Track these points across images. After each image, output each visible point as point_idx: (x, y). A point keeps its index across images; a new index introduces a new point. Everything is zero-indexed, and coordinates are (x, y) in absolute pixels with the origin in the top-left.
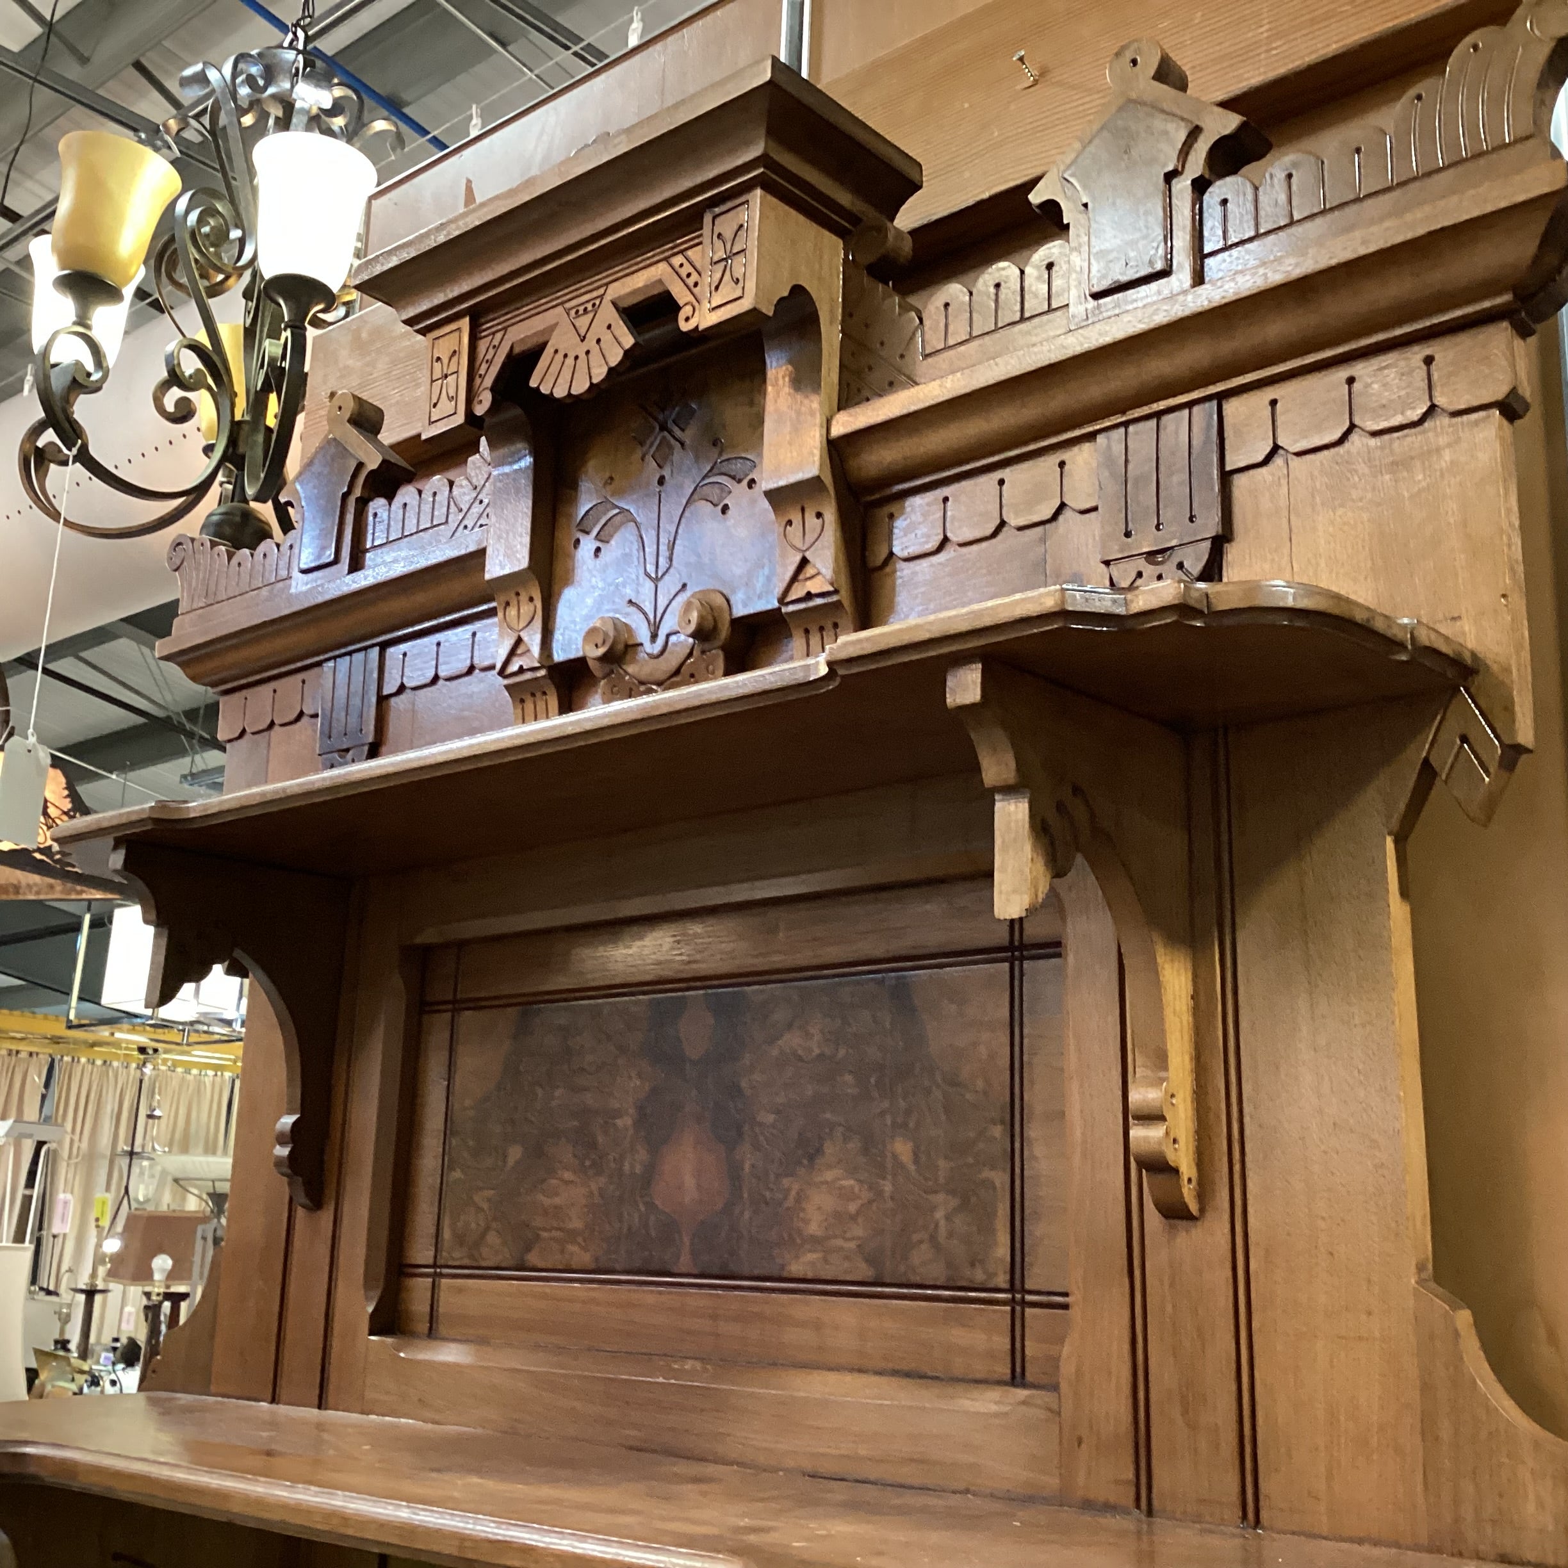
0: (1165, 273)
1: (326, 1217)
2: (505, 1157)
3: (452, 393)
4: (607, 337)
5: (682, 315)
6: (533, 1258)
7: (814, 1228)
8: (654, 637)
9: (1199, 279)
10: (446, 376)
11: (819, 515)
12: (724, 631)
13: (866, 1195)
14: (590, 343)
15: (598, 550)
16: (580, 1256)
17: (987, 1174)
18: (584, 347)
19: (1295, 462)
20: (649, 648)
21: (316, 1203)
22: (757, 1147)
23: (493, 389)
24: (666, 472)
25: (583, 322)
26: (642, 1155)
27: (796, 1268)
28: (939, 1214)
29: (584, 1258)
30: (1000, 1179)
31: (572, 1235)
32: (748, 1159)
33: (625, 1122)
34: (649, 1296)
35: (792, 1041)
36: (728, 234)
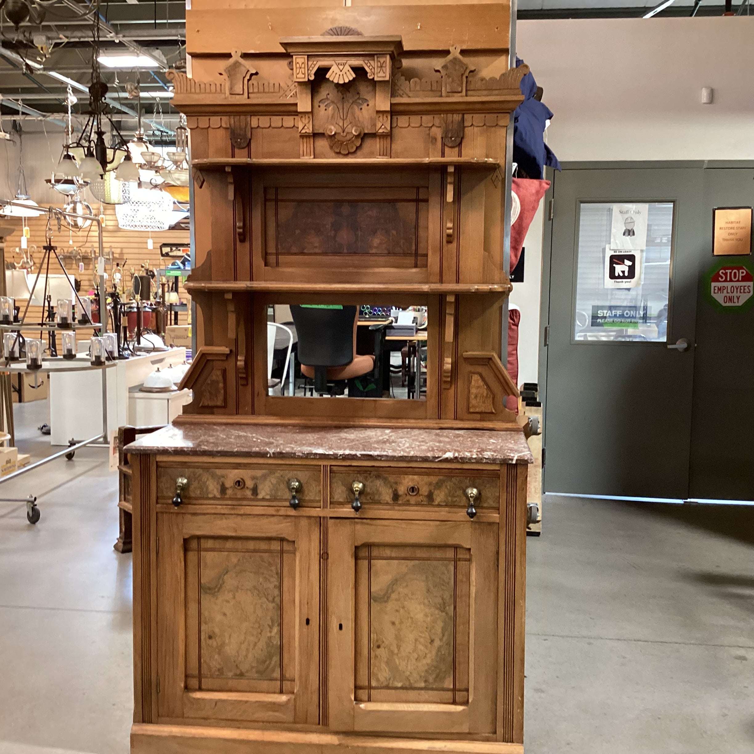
0: (461, 92)
1: (247, 244)
2: (295, 233)
3: (303, 72)
4: (348, 73)
5: (368, 75)
6: (305, 251)
7: (375, 245)
8: (343, 132)
9: (466, 96)
10: (301, 68)
11: (387, 117)
12: (362, 135)
13: (386, 240)
14: (343, 72)
15: (326, 110)
16: (317, 251)
17: (411, 236)
18: (341, 73)
19: (475, 128)
20: (342, 134)
21: (242, 241)
22: (361, 231)
23: (315, 74)
24: (345, 96)
25: (341, 67)
26: (333, 232)
27: (371, 252)
28: (402, 243)
29: (320, 251)
30: (414, 237)
31: (316, 247)
32: (359, 233)
33: (328, 227)
34: (337, 257)
35: (370, 213)
36: (382, 62)
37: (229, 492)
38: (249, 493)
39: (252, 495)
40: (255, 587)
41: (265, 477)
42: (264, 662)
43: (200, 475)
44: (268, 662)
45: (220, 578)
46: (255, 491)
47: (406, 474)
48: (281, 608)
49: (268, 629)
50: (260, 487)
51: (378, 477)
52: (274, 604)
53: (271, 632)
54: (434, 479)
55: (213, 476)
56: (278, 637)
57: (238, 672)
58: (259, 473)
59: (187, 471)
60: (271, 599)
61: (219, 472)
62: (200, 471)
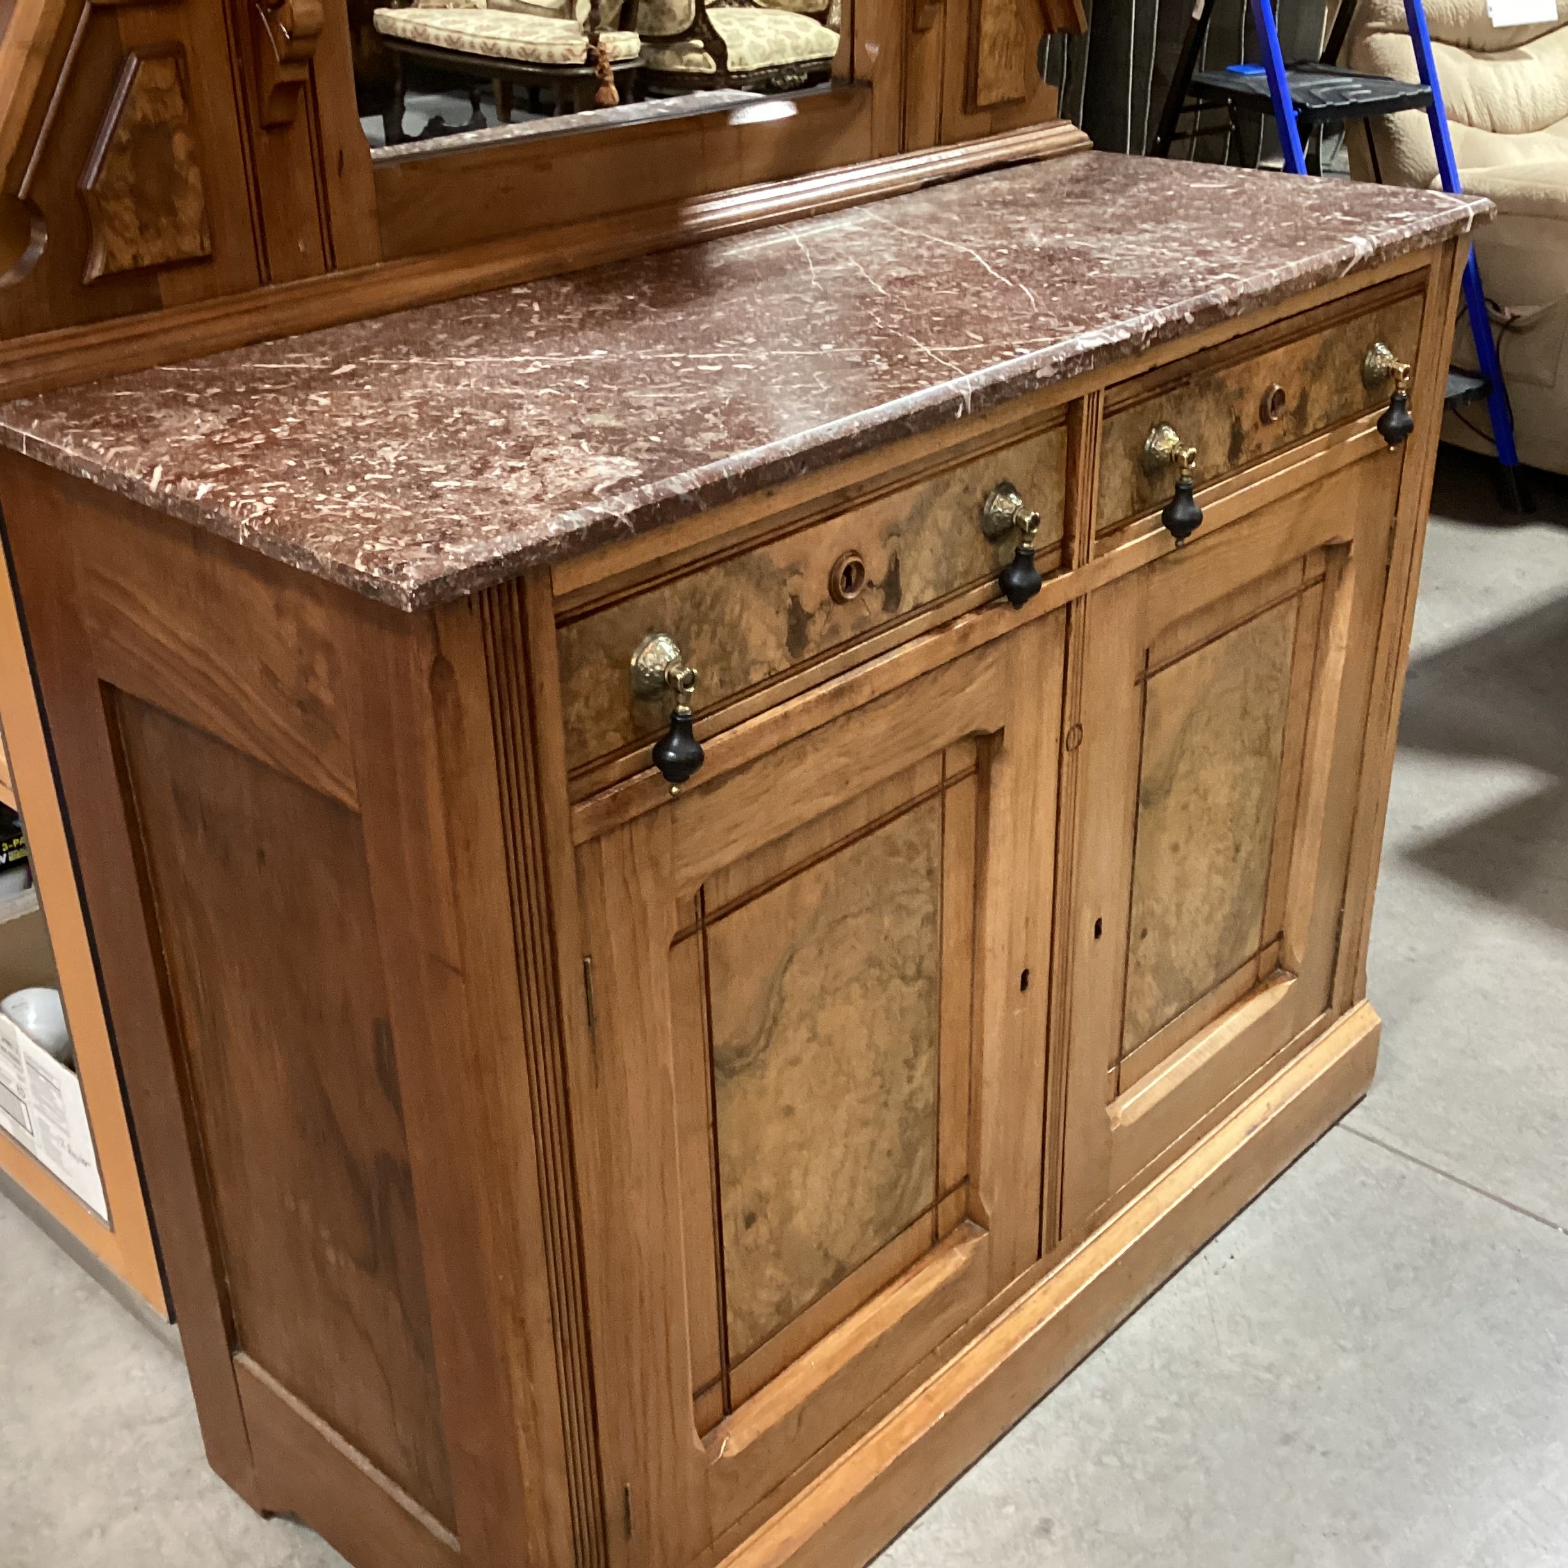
37: (816, 629)
38: (874, 603)
39: (885, 608)
40: (872, 962)
41: (920, 513)
42: (894, 1185)
43: (716, 597)
44: (903, 1180)
45: (774, 991)
46: (892, 588)
47: (1260, 350)
48: (935, 985)
49: (905, 1073)
50: (907, 564)
51: (1204, 387)
52: (921, 984)
53: (910, 1080)
54: (1309, 346)
55: (761, 580)
56: (928, 1083)
57: (828, 1272)
58: (900, 505)
59: (670, 600)
60: (911, 971)
61: (778, 554)
62: (715, 578)
